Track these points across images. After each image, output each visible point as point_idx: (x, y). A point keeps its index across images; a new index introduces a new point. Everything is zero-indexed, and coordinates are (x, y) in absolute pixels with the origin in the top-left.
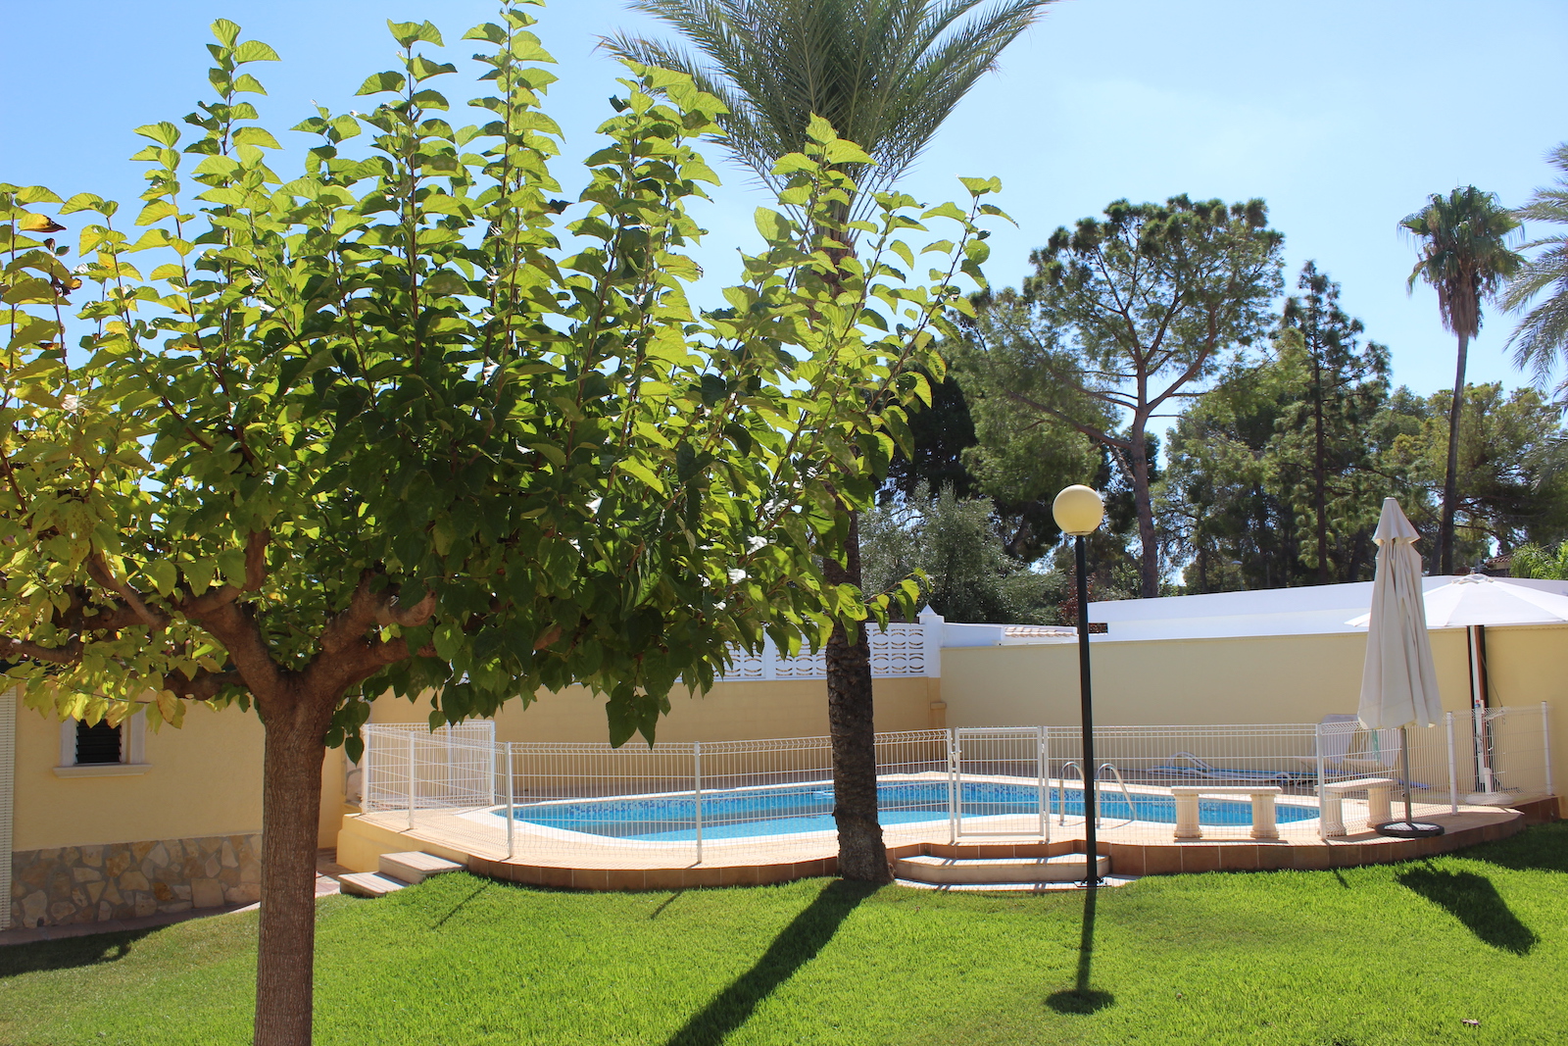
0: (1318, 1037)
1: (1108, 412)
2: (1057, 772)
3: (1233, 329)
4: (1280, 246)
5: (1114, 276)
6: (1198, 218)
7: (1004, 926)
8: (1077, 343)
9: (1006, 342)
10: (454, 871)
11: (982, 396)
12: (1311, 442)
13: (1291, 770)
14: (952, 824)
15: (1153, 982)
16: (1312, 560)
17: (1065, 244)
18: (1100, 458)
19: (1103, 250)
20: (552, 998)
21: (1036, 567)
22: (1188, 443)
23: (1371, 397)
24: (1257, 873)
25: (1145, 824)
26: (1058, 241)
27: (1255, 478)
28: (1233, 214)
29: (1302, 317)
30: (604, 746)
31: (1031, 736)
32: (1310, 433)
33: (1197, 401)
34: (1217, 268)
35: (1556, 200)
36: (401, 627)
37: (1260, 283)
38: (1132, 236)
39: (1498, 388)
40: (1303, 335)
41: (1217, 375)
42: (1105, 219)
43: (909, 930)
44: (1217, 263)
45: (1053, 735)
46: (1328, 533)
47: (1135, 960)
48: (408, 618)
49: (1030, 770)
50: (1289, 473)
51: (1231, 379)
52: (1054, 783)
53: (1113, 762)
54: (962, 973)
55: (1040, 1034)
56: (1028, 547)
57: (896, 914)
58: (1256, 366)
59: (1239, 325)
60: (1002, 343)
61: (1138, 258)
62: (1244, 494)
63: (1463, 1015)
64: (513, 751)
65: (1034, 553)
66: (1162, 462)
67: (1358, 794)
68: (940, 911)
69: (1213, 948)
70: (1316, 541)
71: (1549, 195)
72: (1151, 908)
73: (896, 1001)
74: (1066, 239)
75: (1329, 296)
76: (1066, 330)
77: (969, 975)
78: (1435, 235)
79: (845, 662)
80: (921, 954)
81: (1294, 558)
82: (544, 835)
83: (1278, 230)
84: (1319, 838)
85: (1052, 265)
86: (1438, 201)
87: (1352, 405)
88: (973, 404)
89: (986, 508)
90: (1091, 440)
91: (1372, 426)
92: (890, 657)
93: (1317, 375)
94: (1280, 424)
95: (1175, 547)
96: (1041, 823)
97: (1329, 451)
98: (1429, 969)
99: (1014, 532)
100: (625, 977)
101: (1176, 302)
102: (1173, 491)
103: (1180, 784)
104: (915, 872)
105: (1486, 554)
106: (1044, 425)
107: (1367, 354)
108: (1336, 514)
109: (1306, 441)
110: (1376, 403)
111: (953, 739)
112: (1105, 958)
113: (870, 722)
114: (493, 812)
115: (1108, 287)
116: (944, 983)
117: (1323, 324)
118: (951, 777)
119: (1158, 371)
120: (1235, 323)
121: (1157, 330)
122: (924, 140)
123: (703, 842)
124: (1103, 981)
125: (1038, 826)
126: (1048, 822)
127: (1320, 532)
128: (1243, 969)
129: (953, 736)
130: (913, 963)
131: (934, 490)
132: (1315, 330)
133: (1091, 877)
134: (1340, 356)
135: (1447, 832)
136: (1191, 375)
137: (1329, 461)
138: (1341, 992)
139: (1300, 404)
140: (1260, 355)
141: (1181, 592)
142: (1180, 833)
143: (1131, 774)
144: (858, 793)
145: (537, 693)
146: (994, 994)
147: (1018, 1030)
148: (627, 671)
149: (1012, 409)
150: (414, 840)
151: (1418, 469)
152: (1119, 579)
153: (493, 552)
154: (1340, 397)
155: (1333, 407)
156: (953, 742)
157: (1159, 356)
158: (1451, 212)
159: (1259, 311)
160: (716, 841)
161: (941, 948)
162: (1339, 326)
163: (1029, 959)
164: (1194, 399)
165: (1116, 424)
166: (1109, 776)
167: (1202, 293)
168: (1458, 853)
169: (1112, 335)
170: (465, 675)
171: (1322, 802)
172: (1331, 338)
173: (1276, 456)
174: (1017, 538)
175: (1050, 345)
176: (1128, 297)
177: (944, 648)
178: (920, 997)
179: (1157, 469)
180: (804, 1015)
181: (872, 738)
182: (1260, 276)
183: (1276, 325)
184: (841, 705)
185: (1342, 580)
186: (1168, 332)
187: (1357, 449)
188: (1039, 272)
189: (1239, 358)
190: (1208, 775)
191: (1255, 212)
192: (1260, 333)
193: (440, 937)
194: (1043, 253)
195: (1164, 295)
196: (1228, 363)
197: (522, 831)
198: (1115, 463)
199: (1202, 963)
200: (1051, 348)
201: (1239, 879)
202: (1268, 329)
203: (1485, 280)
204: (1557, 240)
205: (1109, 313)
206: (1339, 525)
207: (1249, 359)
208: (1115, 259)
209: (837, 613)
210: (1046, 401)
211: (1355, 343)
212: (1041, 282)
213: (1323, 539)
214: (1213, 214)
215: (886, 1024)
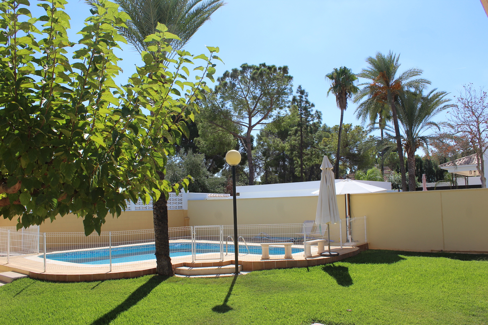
0: (307, 318)
1: (240, 128)
2: (226, 239)
3: (278, 104)
4: (292, 80)
5: (243, 86)
6: (268, 70)
7: (210, 288)
8: (231, 107)
9: (209, 105)
10: (24, 277)
11: (201, 122)
12: (299, 139)
13: (294, 237)
14: (193, 256)
15: (257, 304)
16: (299, 174)
17: (228, 76)
18: (237, 142)
19: (239, 78)
20: (60, 321)
21: (216, 175)
22: (264, 138)
23: (316, 127)
24: (287, 269)
25: (253, 255)
26: (226, 75)
27: (283, 149)
28: (279, 70)
29: (297, 102)
30: (82, 233)
31: (218, 228)
32: (299, 136)
33: (266, 126)
34: (273, 86)
35: (368, 72)
36: (7, 194)
37: (286, 91)
38: (248, 75)
39: (351, 125)
40: (298, 107)
41: (272, 118)
42: (240, 69)
43: (180, 291)
44: (273, 84)
45: (225, 228)
46: (303, 166)
47: (252, 297)
48: (10, 191)
49: (217, 239)
50: (293, 148)
51: (276, 119)
52: (225, 243)
53: (243, 236)
54: (198, 304)
55: (224, 323)
56: (214, 169)
57: (176, 286)
58: (284, 116)
59: (279, 103)
60: (208, 106)
61: (250, 82)
62: (279, 154)
63: (347, 308)
64: (46, 236)
65: (216, 171)
66: (255, 144)
67: (315, 244)
68: (190, 284)
69: (275, 293)
70: (300, 169)
71: (366, 71)
72: (255, 281)
73: (177, 315)
74: (228, 74)
75: (305, 96)
76: (227, 102)
77: (200, 305)
78: (335, 80)
79: (159, 205)
80: (184, 299)
81: (293, 174)
82: (57, 264)
83: (291, 75)
84: (304, 258)
85: (224, 82)
86: (336, 70)
87: (311, 129)
88: (198, 124)
89: (202, 157)
90: (234, 137)
91: (316, 135)
92: (172, 203)
93: (301, 119)
94: (290, 133)
95: (258, 170)
96: (221, 255)
97: (304, 142)
98: (337, 295)
99: (210, 164)
100: (86, 311)
101: (261, 95)
102: (258, 153)
103: (263, 242)
104: (181, 272)
105: (346, 173)
106: (220, 132)
107: (315, 114)
108: (305, 161)
109: (298, 139)
110: (318, 128)
111: (193, 229)
112: (242, 297)
113: (167, 224)
114: (39, 256)
115: (241, 90)
116: (192, 308)
117: (303, 104)
118: (192, 241)
119: (255, 116)
120: (278, 103)
121: (255, 103)
122: (188, 39)
123: (112, 264)
124: (242, 305)
125: (220, 256)
126: (223, 255)
127: (301, 166)
128: (284, 299)
129: (193, 228)
130: (182, 302)
131: (186, 151)
132: (301, 106)
133: (237, 272)
134: (308, 114)
135: (340, 255)
136: (265, 118)
137: (303, 145)
138: (313, 304)
139: (296, 127)
140: (285, 113)
141: (260, 183)
142: (263, 258)
143: (248, 239)
144: (163, 247)
145: (56, 217)
146: (208, 311)
147: (217, 322)
148: (91, 209)
149: (210, 126)
150: (9, 267)
151: (329, 148)
152: (241, 179)
153: (43, 167)
154: (307, 126)
155: (305, 129)
156: (193, 230)
157: (255, 112)
158: (339, 73)
159: (285, 99)
160: (116, 264)
161: (191, 296)
162: (308, 105)
163: (219, 299)
164: (265, 125)
165: (242, 132)
166: (242, 241)
167: (269, 93)
168: (343, 261)
169: (241, 104)
170: (31, 210)
171: (305, 247)
172: (305, 109)
173: (289, 143)
174: (211, 166)
175: (222, 107)
176: (247, 93)
177: (189, 200)
178: (185, 313)
179: (254, 146)
180: (147, 321)
181: (168, 229)
182: (286, 89)
183: (290, 104)
184: (158, 219)
185: (307, 180)
186: (258, 104)
187: (312, 142)
188: (220, 84)
189: (279, 113)
190: (270, 239)
191: (285, 70)
192: (285, 106)
193: (18, 301)
194: (221, 78)
195: (257, 93)
196: (276, 115)
197: (49, 262)
198: (241, 144)
199: (272, 298)
200: (223, 108)
201: (281, 271)
202: (287, 105)
203: (348, 94)
204: (367, 84)
205: (241, 98)
206: (307, 164)
207: (282, 113)
208: (243, 81)
209: (162, 190)
210: (220, 124)
211: (312, 110)
212: (220, 87)
213: (302, 168)
214: (273, 69)
215: (174, 322)
